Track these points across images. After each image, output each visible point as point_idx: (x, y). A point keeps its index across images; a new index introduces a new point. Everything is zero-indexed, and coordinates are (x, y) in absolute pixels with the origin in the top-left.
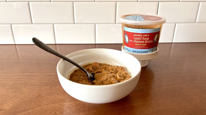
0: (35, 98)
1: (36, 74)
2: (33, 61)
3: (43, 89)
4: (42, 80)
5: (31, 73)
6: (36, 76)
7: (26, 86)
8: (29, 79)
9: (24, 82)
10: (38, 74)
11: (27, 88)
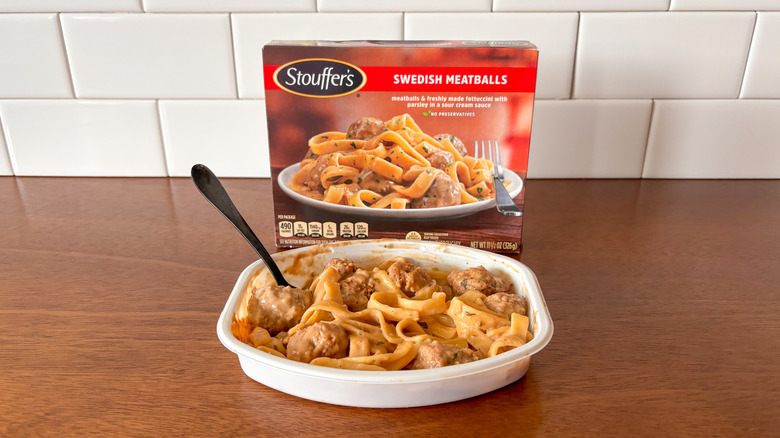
0: (30, 425)
1: (67, 313)
2: (73, 254)
3: (75, 384)
4: (84, 341)
5: (50, 307)
6: (64, 323)
7: (11, 367)
8: (33, 335)
9: (10, 346)
10: (75, 313)
11: (13, 379)
